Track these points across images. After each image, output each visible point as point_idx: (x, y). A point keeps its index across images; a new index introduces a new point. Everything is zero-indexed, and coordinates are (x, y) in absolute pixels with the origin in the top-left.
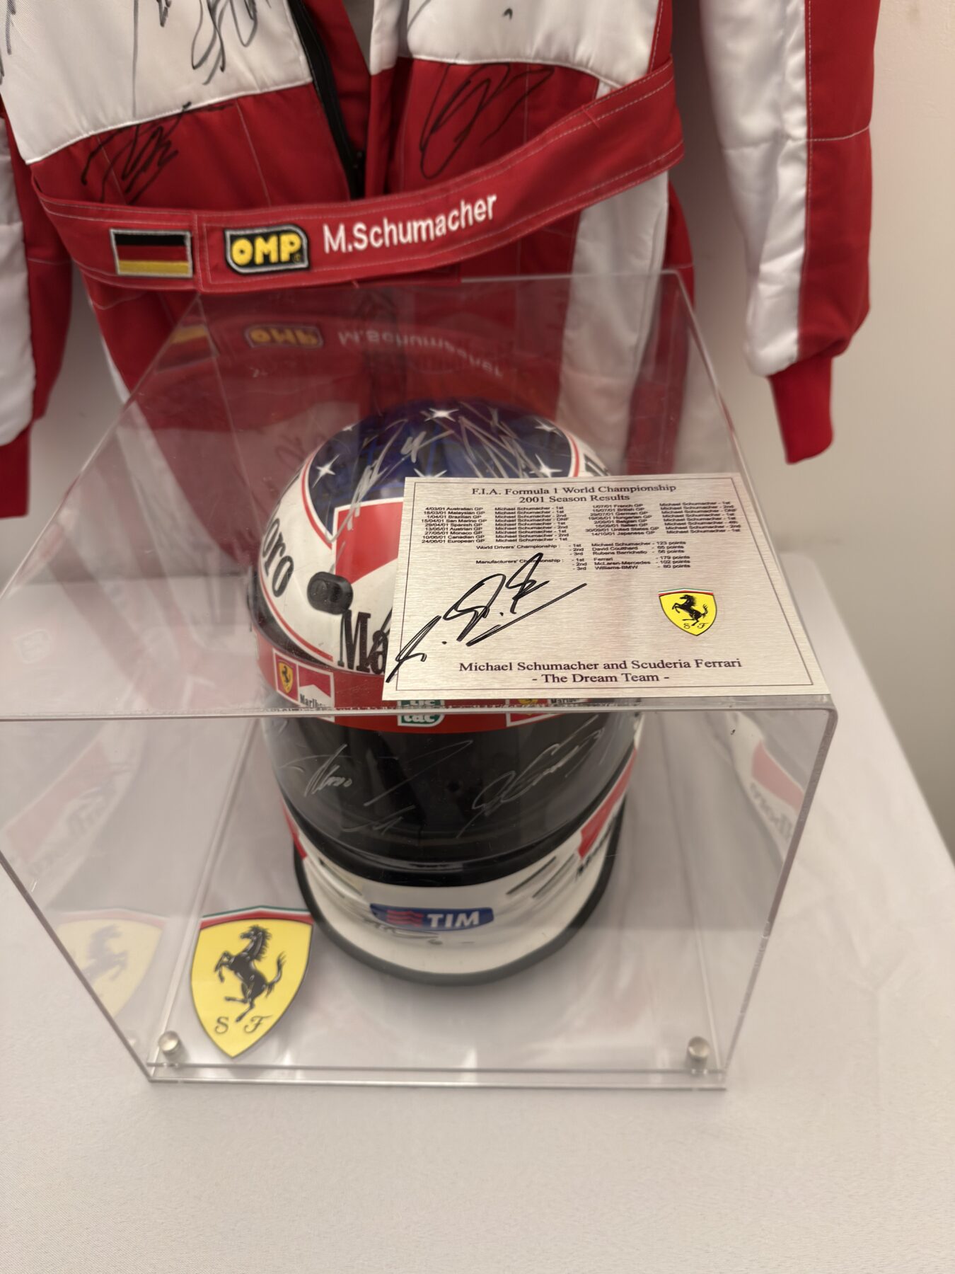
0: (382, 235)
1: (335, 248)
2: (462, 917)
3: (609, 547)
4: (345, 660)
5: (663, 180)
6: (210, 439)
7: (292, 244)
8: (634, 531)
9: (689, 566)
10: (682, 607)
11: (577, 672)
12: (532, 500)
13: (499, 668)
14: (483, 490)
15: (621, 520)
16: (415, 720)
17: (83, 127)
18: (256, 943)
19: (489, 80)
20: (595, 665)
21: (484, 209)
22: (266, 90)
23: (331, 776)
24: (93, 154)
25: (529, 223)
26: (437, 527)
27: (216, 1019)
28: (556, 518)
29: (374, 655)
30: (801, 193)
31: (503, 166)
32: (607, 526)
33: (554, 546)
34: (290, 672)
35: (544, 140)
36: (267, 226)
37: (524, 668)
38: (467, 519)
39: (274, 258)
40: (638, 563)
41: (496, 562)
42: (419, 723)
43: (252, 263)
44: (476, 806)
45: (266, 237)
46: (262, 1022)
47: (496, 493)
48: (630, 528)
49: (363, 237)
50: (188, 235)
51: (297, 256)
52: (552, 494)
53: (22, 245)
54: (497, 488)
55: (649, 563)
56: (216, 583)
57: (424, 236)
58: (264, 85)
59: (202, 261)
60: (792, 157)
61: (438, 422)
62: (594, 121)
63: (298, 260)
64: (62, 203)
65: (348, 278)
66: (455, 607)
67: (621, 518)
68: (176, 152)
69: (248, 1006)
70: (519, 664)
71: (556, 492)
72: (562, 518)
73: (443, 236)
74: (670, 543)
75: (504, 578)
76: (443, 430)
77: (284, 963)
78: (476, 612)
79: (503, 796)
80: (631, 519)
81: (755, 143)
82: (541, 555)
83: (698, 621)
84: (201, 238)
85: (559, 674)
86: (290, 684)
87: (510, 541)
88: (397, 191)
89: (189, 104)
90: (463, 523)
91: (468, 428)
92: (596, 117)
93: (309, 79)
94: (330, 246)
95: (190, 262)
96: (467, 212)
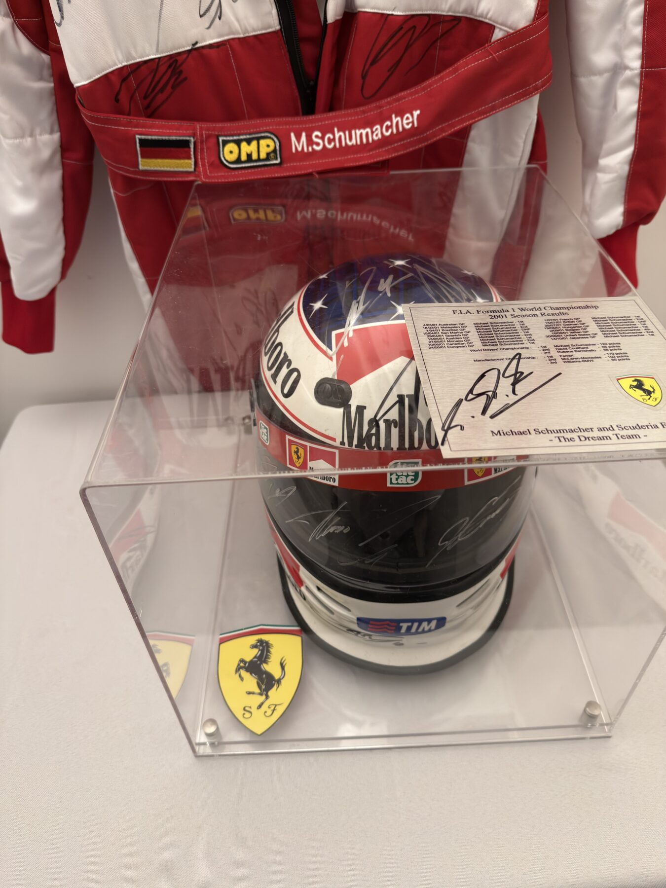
0: (334, 139)
1: (300, 149)
2: (425, 624)
3: (568, 348)
4: (346, 440)
5: (536, 99)
6: (197, 292)
7: (268, 146)
8: (581, 336)
9: (629, 359)
10: (636, 387)
11: (580, 434)
12: (499, 317)
13: (521, 433)
14: (460, 311)
15: (568, 329)
16: (400, 482)
17: (119, 60)
18: (262, 651)
19: (415, 27)
20: (591, 429)
21: (411, 120)
22: (247, 35)
23: (333, 526)
24: (124, 80)
25: (442, 130)
26: (436, 337)
27: (242, 708)
28: (520, 328)
29: (369, 435)
30: (634, 107)
31: (424, 89)
32: (560, 333)
33: (527, 348)
34: (301, 451)
35: (456, 70)
36: (250, 134)
37: (540, 433)
38: (456, 332)
39: (255, 157)
40: (592, 358)
41: (488, 360)
42: (403, 484)
43: (239, 160)
44: (441, 543)
45: (249, 142)
46: (276, 708)
47: (470, 313)
48: (577, 334)
49: (320, 141)
50: (192, 140)
51: (272, 155)
52: (512, 312)
53: (59, 149)
54: (470, 309)
55: (600, 358)
56: (195, 397)
57: (364, 141)
58: (246, 31)
59: (203, 159)
60: (629, 82)
61: (399, 268)
62: (494, 55)
63: (272, 157)
64: (102, 116)
65: (311, 170)
66: (471, 391)
67: (568, 327)
68: (185, 79)
69: (264, 697)
70: (534, 430)
71: (514, 311)
72: (526, 329)
73: (379, 140)
74: (610, 344)
75: (499, 371)
76: (405, 274)
77: (285, 665)
78: (488, 395)
79: (460, 535)
80: (575, 328)
81: (600, 73)
82: (520, 354)
83: (651, 397)
84: (202, 142)
85: (568, 435)
86: (301, 460)
87: (493, 345)
88: (340, 109)
89: (196, 43)
90: (454, 334)
91: (423, 272)
92: (495, 53)
93: (278, 27)
94: (296, 148)
95: (193, 160)
96: (397, 123)
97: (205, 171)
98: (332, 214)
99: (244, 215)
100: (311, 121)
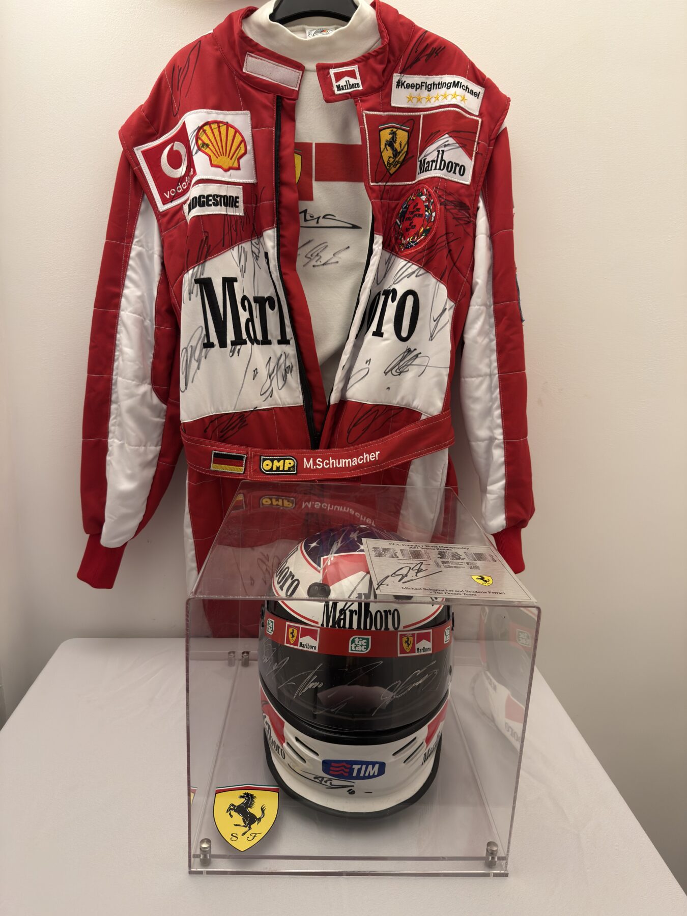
2: (370, 768)
3: (448, 562)
4: (325, 623)
5: (446, 451)
7: (290, 464)
8: (456, 559)
9: (478, 569)
10: (480, 579)
12: (414, 548)
14: (393, 544)
17: (211, 411)
18: (248, 800)
19: (378, 410)
20: (452, 591)
21: (374, 456)
22: (285, 406)
23: (312, 682)
24: (212, 422)
26: (379, 553)
27: (231, 835)
28: (424, 553)
30: (503, 459)
31: (382, 441)
32: (445, 557)
33: (427, 561)
34: (296, 631)
35: (400, 433)
36: (279, 456)
40: (460, 567)
41: (406, 563)
42: (359, 651)
43: (271, 470)
44: (382, 698)
45: (279, 460)
46: (256, 836)
50: (245, 456)
51: (292, 469)
52: (421, 547)
53: (158, 455)
54: (399, 544)
55: (464, 567)
57: (347, 465)
58: (285, 404)
59: (250, 467)
60: (498, 446)
61: (363, 528)
64: (194, 438)
65: (314, 479)
66: (394, 573)
67: (450, 555)
68: (247, 424)
69: (248, 828)
70: (423, 589)
71: (423, 547)
72: (427, 554)
73: (356, 465)
74: (471, 563)
75: (410, 568)
76: (366, 531)
77: (265, 809)
78: (402, 575)
79: (395, 694)
80: (454, 556)
81: (483, 440)
82: (422, 563)
83: (487, 583)
84: (251, 458)
86: (294, 639)
87: (409, 558)
88: (334, 448)
89: (257, 407)
90: (389, 552)
92: (422, 426)
93: (302, 404)
94: (306, 466)
95: (244, 467)
96: (367, 457)
97: (250, 473)
98: (324, 506)
99: (269, 502)
100: (317, 453)
